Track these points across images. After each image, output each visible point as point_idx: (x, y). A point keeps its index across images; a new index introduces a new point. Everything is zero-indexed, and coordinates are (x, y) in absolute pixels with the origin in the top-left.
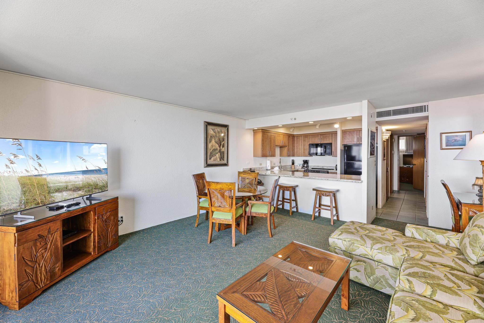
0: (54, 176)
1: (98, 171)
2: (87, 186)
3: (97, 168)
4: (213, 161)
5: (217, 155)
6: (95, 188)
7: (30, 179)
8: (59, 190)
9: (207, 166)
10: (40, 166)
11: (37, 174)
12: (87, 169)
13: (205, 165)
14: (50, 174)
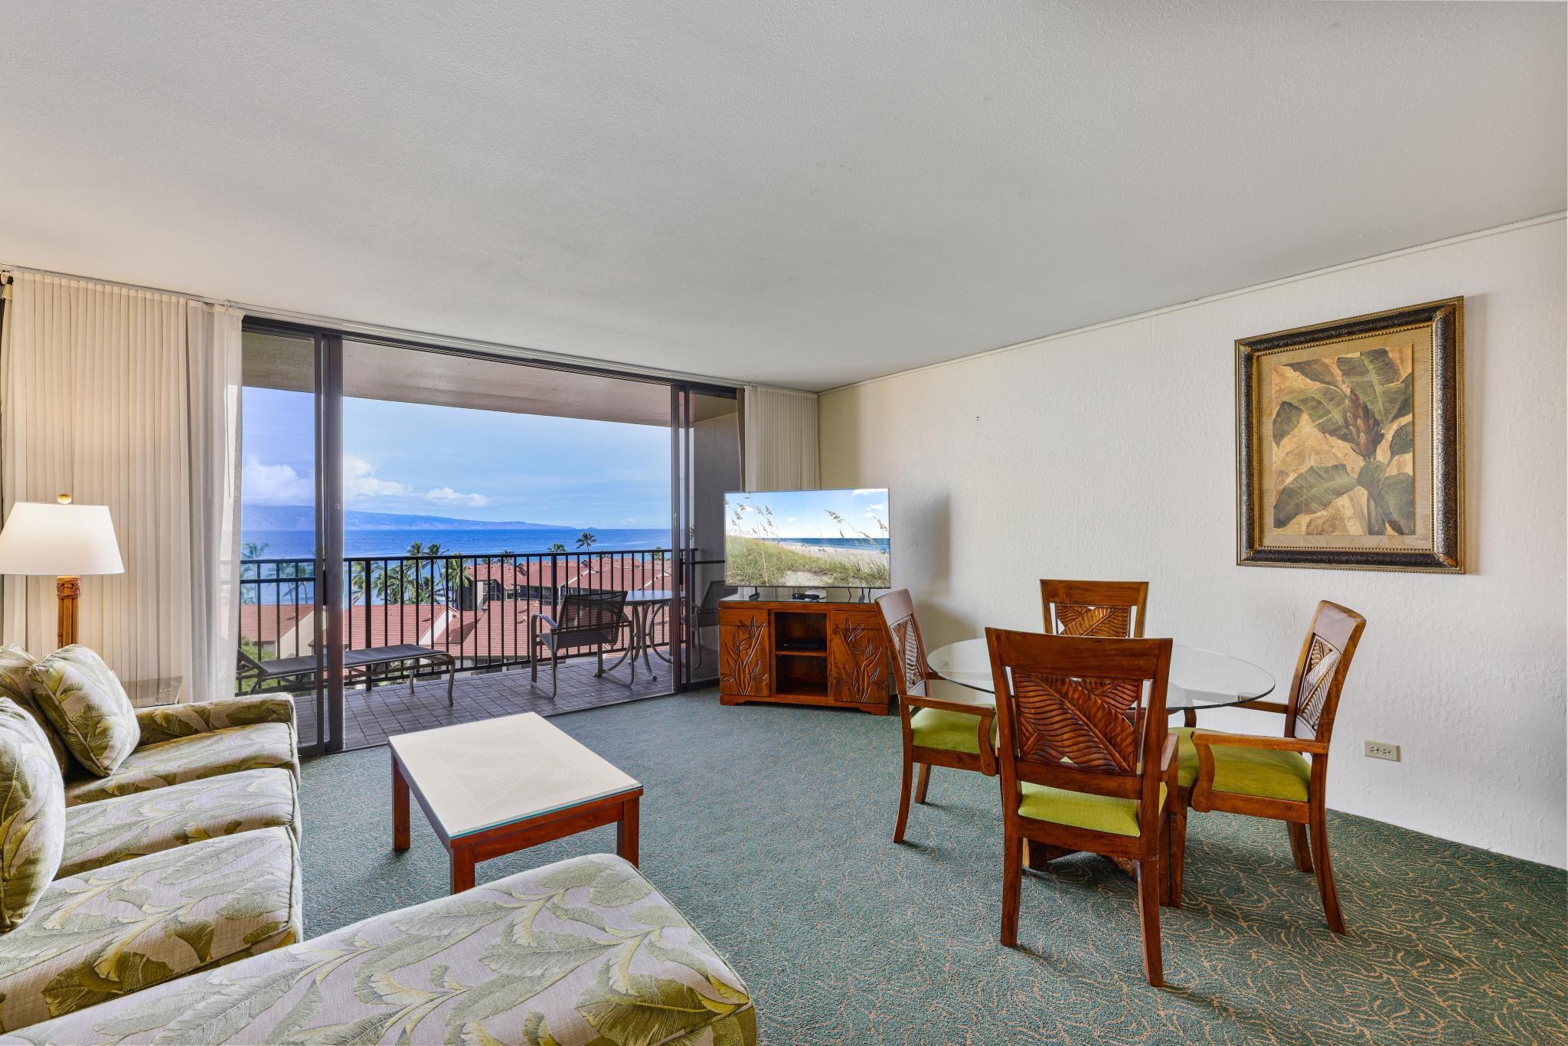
0: (788, 543)
1: (865, 542)
2: (839, 570)
3: (863, 537)
4: (1308, 534)
5: (1343, 502)
6: (853, 577)
7: (756, 544)
8: (793, 568)
9: (1254, 559)
10: (770, 525)
11: (765, 537)
12: (840, 537)
13: (1239, 553)
14: (782, 540)
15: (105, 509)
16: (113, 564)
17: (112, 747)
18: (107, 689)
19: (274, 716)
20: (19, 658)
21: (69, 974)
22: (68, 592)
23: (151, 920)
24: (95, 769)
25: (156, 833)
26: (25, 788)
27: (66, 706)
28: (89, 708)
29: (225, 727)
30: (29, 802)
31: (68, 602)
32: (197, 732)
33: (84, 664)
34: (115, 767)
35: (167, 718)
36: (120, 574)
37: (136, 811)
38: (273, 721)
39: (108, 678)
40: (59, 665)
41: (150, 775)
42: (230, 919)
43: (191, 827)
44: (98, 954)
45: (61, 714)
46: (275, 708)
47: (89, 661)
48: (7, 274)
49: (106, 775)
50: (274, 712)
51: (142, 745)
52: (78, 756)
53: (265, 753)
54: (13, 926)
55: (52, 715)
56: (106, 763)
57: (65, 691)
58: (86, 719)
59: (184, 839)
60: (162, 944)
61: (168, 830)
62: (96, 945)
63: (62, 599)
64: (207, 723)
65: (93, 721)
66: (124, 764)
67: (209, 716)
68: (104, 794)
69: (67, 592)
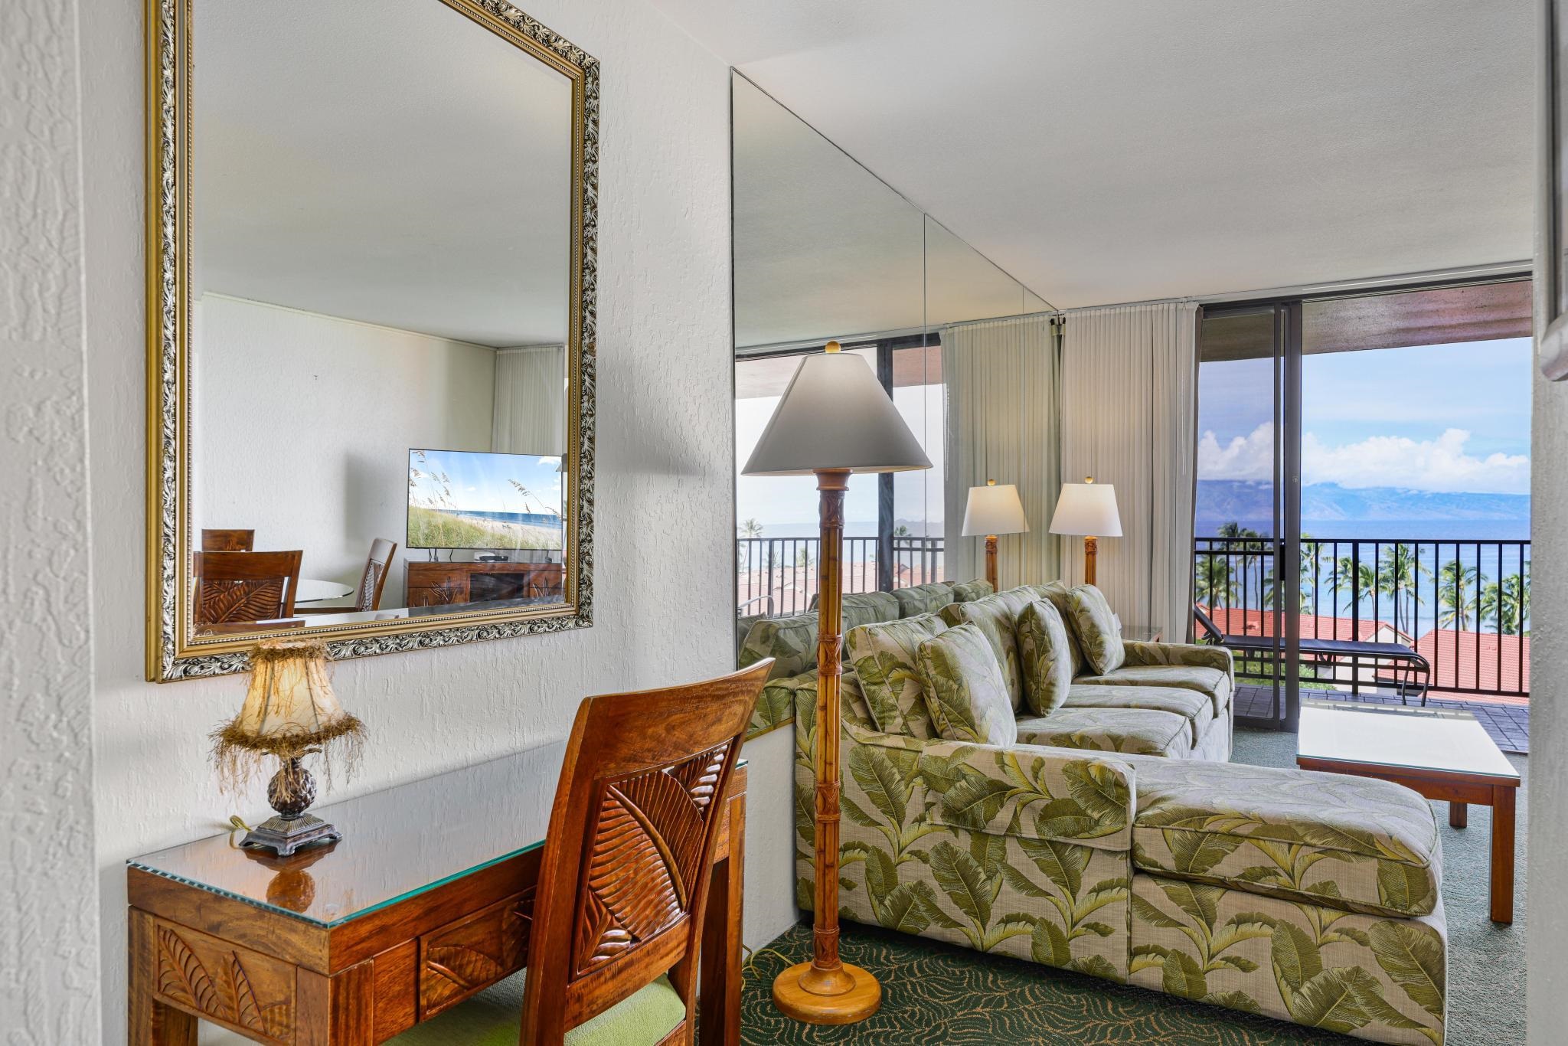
15: (1112, 486)
16: (1117, 531)
17: (1105, 656)
18: (1104, 615)
19: (1215, 664)
20: (1061, 588)
21: (1061, 735)
22: (1091, 548)
23: (1098, 727)
24: (1097, 671)
25: (1115, 702)
26: (1050, 641)
27: (1081, 621)
28: (1093, 625)
29: (1179, 664)
30: (1052, 651)
31: (1090, 556)
32: (1160, 664)
33: (1092, 596)
34: (1107, 671)
35: (1143, 649)
36: (1119, 538)
37: (1110, 691)
38: (1214, 667)
39: (1105, 609)
40: (1079, 593)
41: (1124, 679)
42: (1133, 738)
43: (1133, 703)
44: (1073, 732)
45: (1079, 627)
46: (1216, 656)
47: (1096, 595)
48: (1062, 317)
49: (1101, 675)
50: (1215, 660)
51: (1125, 665)
52: (1087, 656)
53: (1195, 681)
54: (1044, 716)
55: (1075, 626)
56: (1102, 665)
57: (1081, 611)
58: (1091, 632)
59: (1128, 706)
60: (1100, 737)
61: (1122, 702)
62: (1074, 729)
63: (1087, 554)
64: (1167, 658)
65: (1095, 633)
66: (1112, 671)
67: (1169, 654)
68: (1098, 683)
69: (1090, 550)
